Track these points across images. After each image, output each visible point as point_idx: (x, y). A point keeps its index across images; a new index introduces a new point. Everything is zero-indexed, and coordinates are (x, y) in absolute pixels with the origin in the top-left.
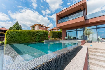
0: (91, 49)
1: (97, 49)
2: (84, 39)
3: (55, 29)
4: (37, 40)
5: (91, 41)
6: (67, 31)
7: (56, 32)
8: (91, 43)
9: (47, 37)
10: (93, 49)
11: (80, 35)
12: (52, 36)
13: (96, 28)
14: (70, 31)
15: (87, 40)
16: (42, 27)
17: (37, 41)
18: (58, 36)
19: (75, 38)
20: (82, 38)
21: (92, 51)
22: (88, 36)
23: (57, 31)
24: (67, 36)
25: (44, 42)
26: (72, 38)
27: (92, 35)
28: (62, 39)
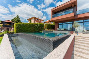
0: (77, 36)
1: (81, 37)
2: (72, 30)
3: (48, 22)
4: (36, 30)
5: (78, 32)
6: (59, 24)
7: (50, 25)
8: (78, 33)
9: (43, 28)
10: (78, 37)
11: (70, 27)
12: (47, 27)
13: (83, 22)
14: (62, 23)
15: (75, 31)
16: (37, 20)
17: (36, 32)
18: (51, 27)
19: (65, 30)
20: (71, 30)
21: (77, 38)
22: (76, 28)
23: (50, 23)
24: (59, 28)
25: (42, 32)
26: (63, 29)
27: (79, 27)
28: (54, 30)
